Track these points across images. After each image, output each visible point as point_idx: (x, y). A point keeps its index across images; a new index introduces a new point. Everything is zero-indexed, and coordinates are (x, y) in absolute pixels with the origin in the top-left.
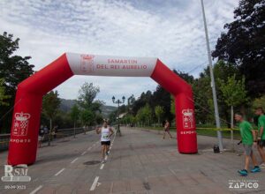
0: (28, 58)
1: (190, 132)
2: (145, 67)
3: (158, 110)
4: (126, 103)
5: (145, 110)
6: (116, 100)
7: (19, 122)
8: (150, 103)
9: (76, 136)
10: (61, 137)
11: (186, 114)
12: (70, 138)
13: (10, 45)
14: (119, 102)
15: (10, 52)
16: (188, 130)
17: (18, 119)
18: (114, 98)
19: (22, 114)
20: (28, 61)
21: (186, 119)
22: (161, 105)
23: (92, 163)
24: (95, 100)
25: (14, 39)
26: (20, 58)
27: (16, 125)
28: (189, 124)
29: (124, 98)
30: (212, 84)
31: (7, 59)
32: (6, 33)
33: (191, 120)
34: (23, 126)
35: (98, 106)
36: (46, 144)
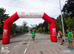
0: (8, 14)
1: (55, 35)
2: (40, 15)
3: (44, 28)
4: (35, 27)
5: (40, 28)
6: (32, 26)
7: (5, 32)
8: (42, 27)
9: (21, 35)
10: (17, 36)
11: (53, 30)
12: (20, 36)
13: (3, 11)
14: (33, 26)
15: (4, 13)
16: (54, 35)
17: (4, 31)
18: (31, 25)
19: (5, 29)
20: (8, 15)
21: (53, 31)
22: (45, 27)
23: (25, 44)
24: (26, 26)
25: (4, 9)
26: (6, 14)
27: (4, 32)
28: (54, 33)
29: (34, 25)
30: (62, 20)
31: (3, 15)
32: (2, 8)
33: (55, 31)
34: (6, 33)
35: (27, 27)
36: (13, 38)
